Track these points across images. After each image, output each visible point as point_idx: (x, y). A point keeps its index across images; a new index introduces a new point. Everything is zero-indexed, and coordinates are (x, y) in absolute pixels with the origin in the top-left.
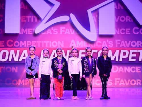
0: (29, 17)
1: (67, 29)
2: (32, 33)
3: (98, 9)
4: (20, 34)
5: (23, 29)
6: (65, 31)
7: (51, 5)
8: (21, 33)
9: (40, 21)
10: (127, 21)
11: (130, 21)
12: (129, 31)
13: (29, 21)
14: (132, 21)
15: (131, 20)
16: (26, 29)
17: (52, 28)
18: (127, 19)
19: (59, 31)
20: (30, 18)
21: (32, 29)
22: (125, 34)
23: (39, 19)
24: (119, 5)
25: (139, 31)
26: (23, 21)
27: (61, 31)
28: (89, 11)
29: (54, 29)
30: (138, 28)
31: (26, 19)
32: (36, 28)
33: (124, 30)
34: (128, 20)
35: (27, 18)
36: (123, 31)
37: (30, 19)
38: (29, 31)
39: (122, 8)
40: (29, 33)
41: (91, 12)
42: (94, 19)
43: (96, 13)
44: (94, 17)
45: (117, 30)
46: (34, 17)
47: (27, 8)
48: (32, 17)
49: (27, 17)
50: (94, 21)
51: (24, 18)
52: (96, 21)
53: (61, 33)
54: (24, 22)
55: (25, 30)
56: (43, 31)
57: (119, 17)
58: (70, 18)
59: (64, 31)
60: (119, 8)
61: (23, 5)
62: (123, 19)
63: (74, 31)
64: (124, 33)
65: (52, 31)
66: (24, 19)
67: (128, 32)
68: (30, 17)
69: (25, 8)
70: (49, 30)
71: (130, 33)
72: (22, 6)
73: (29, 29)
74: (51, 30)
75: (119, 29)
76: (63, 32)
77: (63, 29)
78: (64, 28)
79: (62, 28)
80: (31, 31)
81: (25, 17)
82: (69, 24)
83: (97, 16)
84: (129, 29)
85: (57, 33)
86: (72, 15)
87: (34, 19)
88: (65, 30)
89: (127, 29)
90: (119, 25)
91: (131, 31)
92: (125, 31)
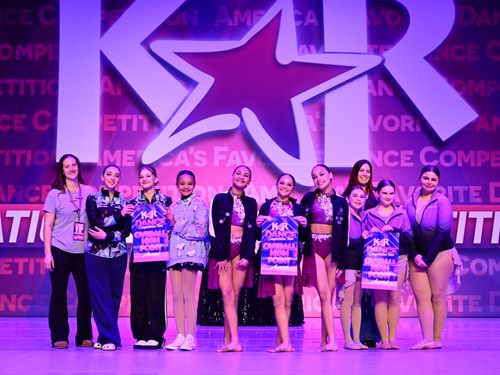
0: (124, 118)
1: (234, 153)
2: (133, 164)
3: (322, 95)
4: (100, 164)
5: (107, 152)
6: (228, 157)
7: (189, 83)
8: (102, 162)
9: (155, 129)
10: (403, 129)
11: (412, 129)
12: (409, 159)
13: (124, 128)
14: (418, 129)
15: (414, 126)
16: (118, 152)
17: (191, 150)
18: (405, 123)
19: (210, 158)
20: (129, 119)
21: (133, 152)
22: (399, 165)
23: (154, 122)
24: (381, 83)
25: (437, 157)
26: (108, 129)
27: (217, 158)
28: (297, 101)
29: (197, 153)
30: (434, 150)
31: (117, 123)
32: (144, 149)
33: (395, 154)
34: (407, 128)
35: (121, 120)
36: (392, 159)
37: (129, 122)
38: (125, 158)
39: (390, 93)
40: (125, 164)
41: (303, 103)
42: (309, 123)
43: (316, 106)
44: (311, 117)
45: (376, 154)
46: (140, 117)
47: (119, 93)
48: (135, 117)
49: (119, 117)
50: (311, 129)
51: (110, 120)
52: (315, 129)
53: (216, 164)
54: (111, 132)
55: (112, 153)
56: (166, 158)
57: (381, 117)
58: (242, 120)
59: (224, 157)
60: (381, 94)
61: (110, 84)
62: (391, 123)
63: (253, 158)
64: (396, 164)
65: (191, 158)
66: (112, 123)
67: (407, 161)
68: (129, 117)
69: (113, 93)
70: (183, 153)
71: (411, 164)
72: (105, 86)
73: (124, 151)
74: (188, 153)
75: (380, 153)
76: (220, 161)
77: (221, 153)
78: (226, 149)
79: (219, 149)
80: (131, 158)
81: (114, 117)
82: (237, 139)
83: (318, 114)
84: (411, 153)
85: (204, 162)
86: (247, 113)
87: (140, 122)
88: (228, 154)
89: (403, 153)
90: (381, 139)
91: (415, 158)
92: (398, 159)
